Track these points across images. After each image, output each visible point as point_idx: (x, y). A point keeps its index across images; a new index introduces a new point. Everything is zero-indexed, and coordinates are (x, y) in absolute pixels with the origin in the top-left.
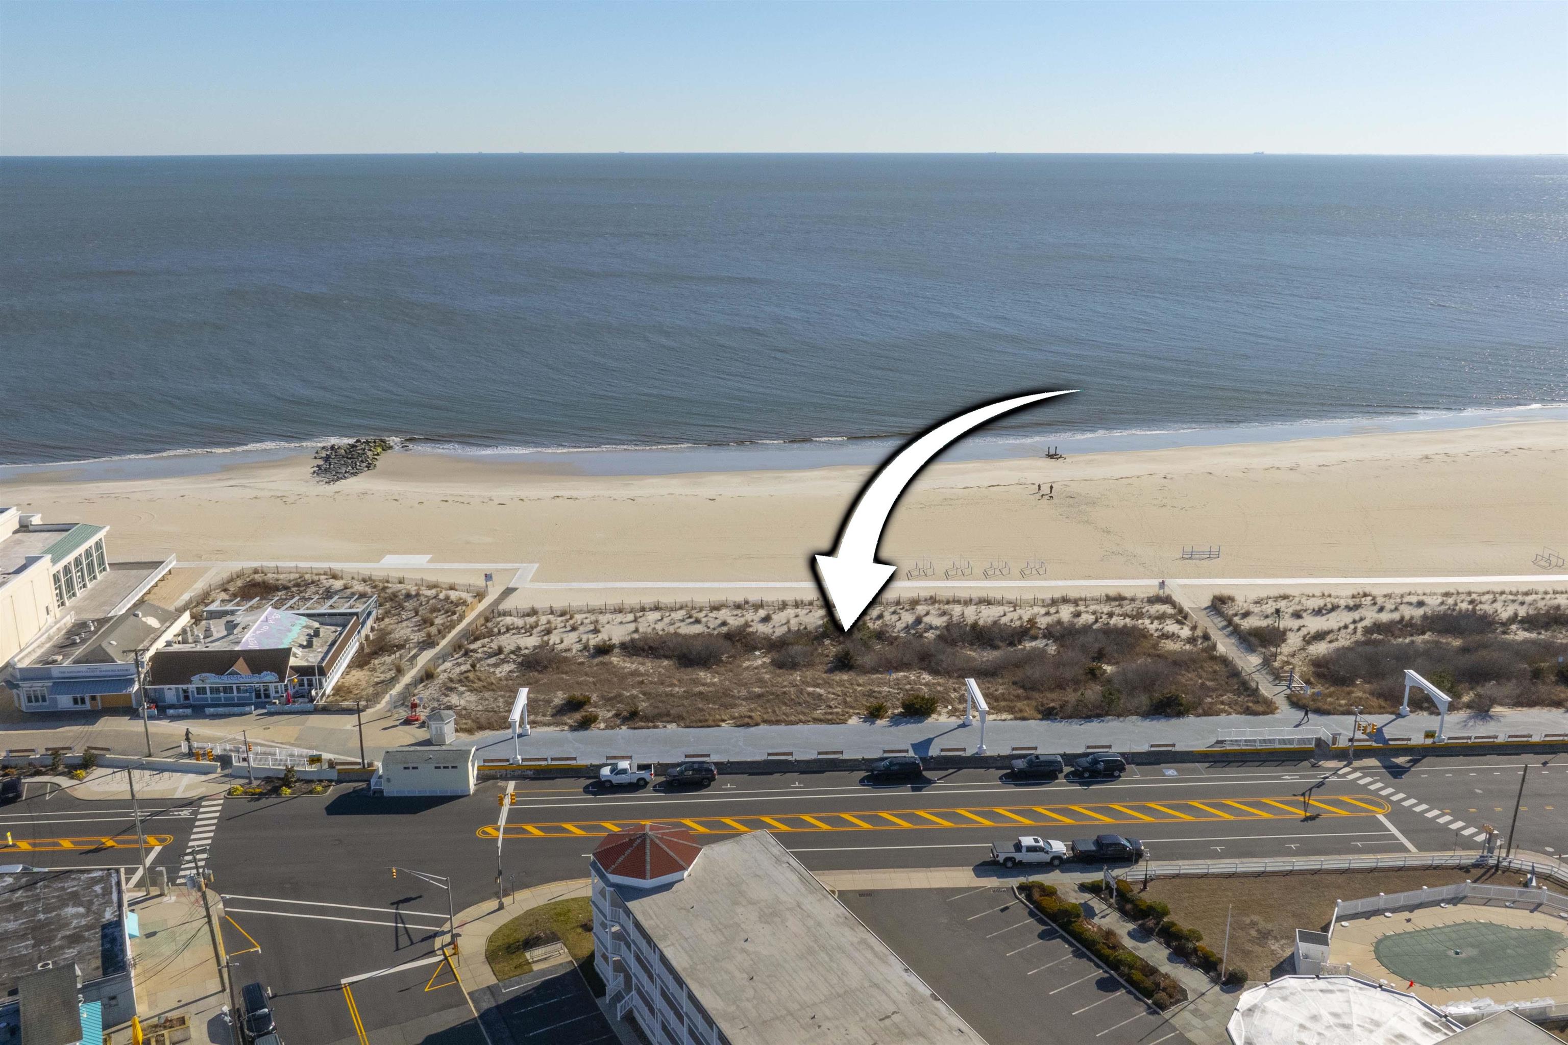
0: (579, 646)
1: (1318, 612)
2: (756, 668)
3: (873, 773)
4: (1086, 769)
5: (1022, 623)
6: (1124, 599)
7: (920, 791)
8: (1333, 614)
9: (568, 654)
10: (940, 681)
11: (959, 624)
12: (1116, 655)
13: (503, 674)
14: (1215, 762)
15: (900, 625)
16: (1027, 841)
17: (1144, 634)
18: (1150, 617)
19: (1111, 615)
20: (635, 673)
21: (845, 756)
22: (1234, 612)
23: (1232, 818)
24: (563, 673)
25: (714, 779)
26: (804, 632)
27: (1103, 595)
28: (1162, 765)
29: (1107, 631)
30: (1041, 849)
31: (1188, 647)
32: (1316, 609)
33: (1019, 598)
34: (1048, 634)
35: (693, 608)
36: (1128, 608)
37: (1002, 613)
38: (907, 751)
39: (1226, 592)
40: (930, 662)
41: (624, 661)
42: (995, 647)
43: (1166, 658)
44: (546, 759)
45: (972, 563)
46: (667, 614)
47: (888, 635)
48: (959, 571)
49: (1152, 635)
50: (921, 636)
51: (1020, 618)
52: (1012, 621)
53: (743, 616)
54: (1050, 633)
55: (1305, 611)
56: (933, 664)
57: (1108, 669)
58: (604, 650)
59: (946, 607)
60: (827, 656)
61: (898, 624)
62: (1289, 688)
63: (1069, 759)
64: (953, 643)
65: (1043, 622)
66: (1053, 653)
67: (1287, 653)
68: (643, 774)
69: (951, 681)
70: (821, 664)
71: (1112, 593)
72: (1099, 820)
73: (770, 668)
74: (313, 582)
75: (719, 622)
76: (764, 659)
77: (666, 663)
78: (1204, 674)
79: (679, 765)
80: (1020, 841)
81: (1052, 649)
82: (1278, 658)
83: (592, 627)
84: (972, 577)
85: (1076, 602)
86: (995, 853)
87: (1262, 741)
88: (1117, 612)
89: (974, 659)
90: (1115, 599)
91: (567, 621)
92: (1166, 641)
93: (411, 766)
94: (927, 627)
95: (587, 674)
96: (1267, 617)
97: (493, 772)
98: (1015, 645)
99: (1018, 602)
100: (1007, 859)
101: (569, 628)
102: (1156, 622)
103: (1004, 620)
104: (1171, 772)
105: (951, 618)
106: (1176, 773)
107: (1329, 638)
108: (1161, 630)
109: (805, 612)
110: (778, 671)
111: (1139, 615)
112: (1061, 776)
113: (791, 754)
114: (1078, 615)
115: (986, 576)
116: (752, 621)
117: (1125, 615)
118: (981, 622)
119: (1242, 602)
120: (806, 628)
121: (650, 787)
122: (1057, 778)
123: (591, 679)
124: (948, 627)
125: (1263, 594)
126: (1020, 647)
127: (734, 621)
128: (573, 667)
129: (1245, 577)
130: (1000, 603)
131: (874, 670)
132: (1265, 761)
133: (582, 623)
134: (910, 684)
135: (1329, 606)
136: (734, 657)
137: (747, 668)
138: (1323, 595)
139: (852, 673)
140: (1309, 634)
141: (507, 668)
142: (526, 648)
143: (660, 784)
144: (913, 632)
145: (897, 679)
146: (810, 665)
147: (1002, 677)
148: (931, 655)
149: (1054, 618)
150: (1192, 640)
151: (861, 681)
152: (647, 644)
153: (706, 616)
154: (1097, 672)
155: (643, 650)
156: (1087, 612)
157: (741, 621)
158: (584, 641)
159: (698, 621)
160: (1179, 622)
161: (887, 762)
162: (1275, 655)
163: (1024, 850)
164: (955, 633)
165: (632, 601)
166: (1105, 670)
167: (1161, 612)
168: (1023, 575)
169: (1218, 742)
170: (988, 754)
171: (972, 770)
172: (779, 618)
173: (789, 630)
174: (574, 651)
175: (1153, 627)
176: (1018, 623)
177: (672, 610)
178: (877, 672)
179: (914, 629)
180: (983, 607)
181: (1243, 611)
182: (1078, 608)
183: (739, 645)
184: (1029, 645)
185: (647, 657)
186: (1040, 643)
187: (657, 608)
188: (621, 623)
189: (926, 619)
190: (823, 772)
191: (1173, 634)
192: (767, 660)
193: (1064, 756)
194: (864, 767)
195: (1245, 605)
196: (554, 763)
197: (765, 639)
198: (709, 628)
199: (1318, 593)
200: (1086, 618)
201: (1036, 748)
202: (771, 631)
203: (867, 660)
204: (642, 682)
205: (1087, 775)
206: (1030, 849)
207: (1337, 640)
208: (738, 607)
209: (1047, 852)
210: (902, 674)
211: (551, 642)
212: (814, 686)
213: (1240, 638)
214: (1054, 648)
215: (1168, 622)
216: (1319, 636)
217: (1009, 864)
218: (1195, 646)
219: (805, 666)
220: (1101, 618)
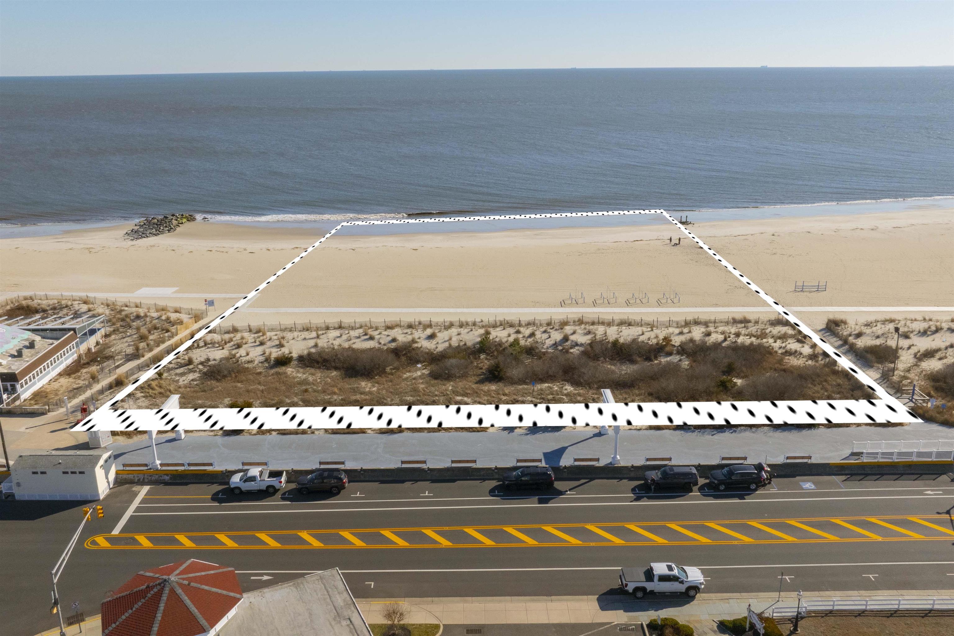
0: (262, 358)
1: (924, 333)
2: (414, 379)
3: (504, 483)
4: (721, 482)
5: (658, 341)
6: (749, 321)
7: (547, 503)
8: (937, 335)
9: (250, 366)
10: (581, 391)
11: (601, 341)
12: (744, 369)
13: (186, 382)
14: (852, 475)
15: (549, 342)
16: (660, 568)
17: (769, 351)
18: (773, 337)
19: (738, 335)
20: (304, 382)
21: (479, 465)
22: (848, 333)
23: (880, 539)
24: (238, 382)
25: (344, 488)
26: (464, 347)
27: (730, 318)
28: (798, 478)
29: (736, 348)
30: (675, 579)
31: (810, 362)
32: (922, 331)
33: (656, 320)
34: (682, 350)
35: (371, 327)
36: (753, 329)
37: (640, 333)
38: (540, 461)
39: (838, 317)
40: (573, 374)
41: (298, 372)
42: (633, 362)
43: (792, 372)
44: (183, 465)
45: (616, 294)
46: (347, 332)
47: (537, 351)
48: (606, 300)
49: (776, 352)
50: (567, 352)
51: (657, 337)
52: (649, 339)
53: (412, 334)
54: (683, 350)
55: (912, 332)
56: (575, 376)
57: (739, 382)
58: (283, 361)
59: (591, 327)
60: (481, 369)
61: (547, 341)
62: (911, 401)
63: (704, 470)
64: (595, 358)
65: (677, 340)
66: (686, 367)
67: (902, 369)
68: (273, 481)
69: (591, 392)
70: (474, 375)
71: (738, 317)
72: (737, 539)
73: (428, 379)
74: (67, 306)
75: (390, 338)
76: (424, 371)
77: (334, 373)
78: (829, 387)
79: (311, 472)
80: (651, 569)
81: (686, 363)
82: (896, 373)
83: (277, 342)
84: (616, 304)
85: (706, 324)
86: (624, 582)
87: (900, 454)
88: (743, 332)
89: (613, 372)
90: (741, 322)
91: (259, 337)
92: (790, 358)
93: (39, 470)
94: (573, 343)
95: (259, 383)
96: (878, 337)
97: (131, 476)
98: (652, 361)
99: (655, 324)
100: (637, 589)
101: (258, 343)
102: (779, 341)
103: (641, 338)
104: (808, 485)
105: (595, 337)
106: (813, 487)
107: (938, 355)
108: (784, 348)
109: (466, 330)
110: (433, 382)
111: (763, 335)
112: (695, 488)
113: (424, 462)
114: (708, 334)
115: (628, 304)
116: (419, 338)
117: (751, 335)
118: (621, 340)
119: (852, 326)
120: (465, 344)
121: (279, 495)
122: (691, 491)
123: (261, 388)
124: (591, 345)
125: (871, 318)
126: (656, 362)
127: (402, 337)
128: (251, 377)
129: (851, 306)
130: (640, 324)
131: (522, 381)
132: (902, 475)
133: (270, 339)
134: (552, 394)
135: (933, 328)
136: (397, 369)
137: (407, 378)
138: (925, 319)
139: (501, 384)
140: (919, 352)
141: (191, 376)
142: (215, 360)
143: (290, 492)
144: (560, 348)
145: (542, 390)
146: (464, 376)
147: (639, 388)
148: (575, 368)
149: (688, 336)
150: (814, 357)
151: (507, 391)
152: (321, 357)
153: (380, 334)
154: (729, 385)
155: (318, 362)
156: (717, 332)
157: (410, 338)
158: (267, 354)
159: (372, 338)
160: (799, 341)
161: (519, 472)
162: (893, 370)
163: (656, 579)
164: (598, 349)
165: (318, 321)
166: (736, 383)
167: (783, 332)
168: (659, 303)
169: (853, 454)
170: (622, 464)
171: (605, 481)
172: (442, 336)
173: (450, 345)
174: (256, 362)
175: (777, 345)
176: (654, 341)
177: (353, 328)
178: (525, 383)
179: (561, 345)
180: (624, 328)
181: (856, 332)
182: (708, 329)
183: (403, 359)
184: (664, 360)
185: (319, 368)
186: (675, 358)
187: (340, 327)
188: (305, 339)
189: (572, 338)
190: (454, 481)
191: (796, 351)
192: (426, 372)
193: (699, 467)
194: (497, 476)
195: (857, 327)
196: (192, 468)
197: (428, 353)
198: (380, 343)
199: (921, 318)
200: (716, 337)
201: (670, 459)
202: (435, 346)
203: (515, 372)
204: (306, 391)
205: (722, 487)
206: (663, 578)
207: (946, 357)
208: (410, 326)
209: (682, 582)
210: (547, 385)
211: (238, 355)
212: (463, 395)
213: (856, 355)
214: (687, 363)
215: (790, 341)
216: (929, 354)
217: (640, 594)
218: (817, 361)
219: (459, 377)
220: (729, 337)
